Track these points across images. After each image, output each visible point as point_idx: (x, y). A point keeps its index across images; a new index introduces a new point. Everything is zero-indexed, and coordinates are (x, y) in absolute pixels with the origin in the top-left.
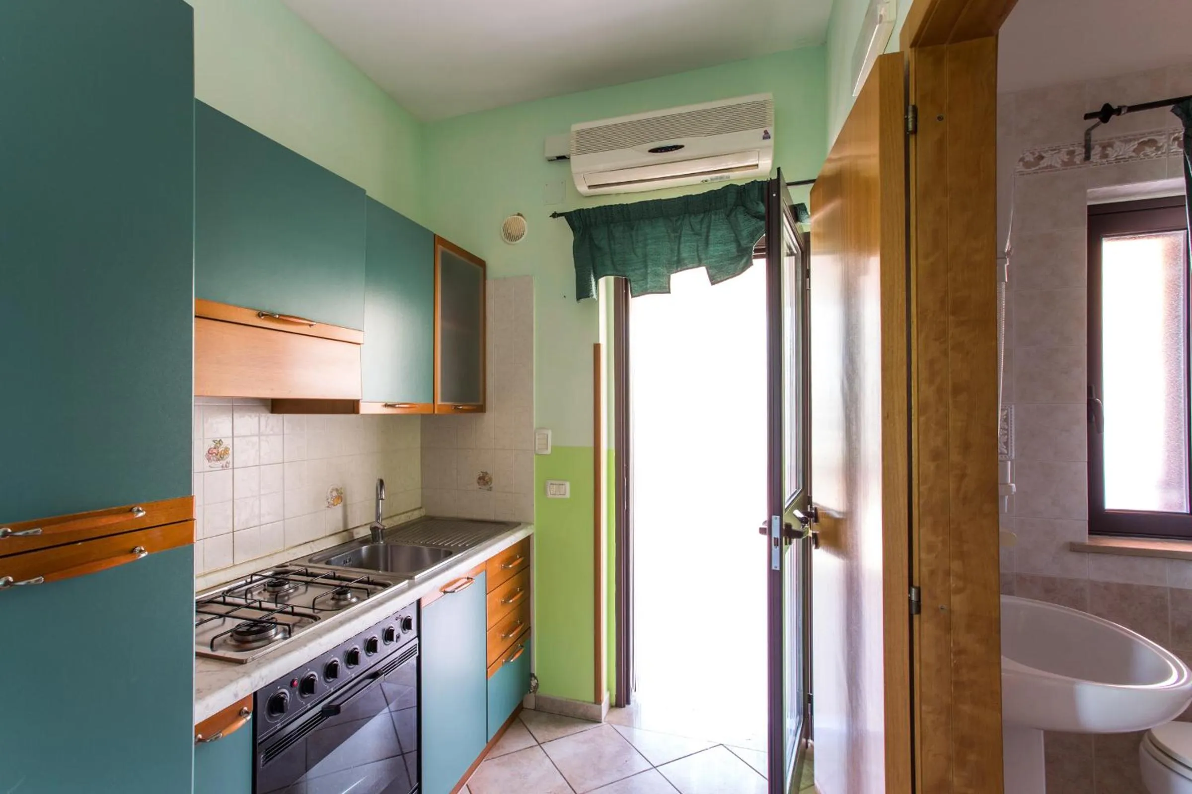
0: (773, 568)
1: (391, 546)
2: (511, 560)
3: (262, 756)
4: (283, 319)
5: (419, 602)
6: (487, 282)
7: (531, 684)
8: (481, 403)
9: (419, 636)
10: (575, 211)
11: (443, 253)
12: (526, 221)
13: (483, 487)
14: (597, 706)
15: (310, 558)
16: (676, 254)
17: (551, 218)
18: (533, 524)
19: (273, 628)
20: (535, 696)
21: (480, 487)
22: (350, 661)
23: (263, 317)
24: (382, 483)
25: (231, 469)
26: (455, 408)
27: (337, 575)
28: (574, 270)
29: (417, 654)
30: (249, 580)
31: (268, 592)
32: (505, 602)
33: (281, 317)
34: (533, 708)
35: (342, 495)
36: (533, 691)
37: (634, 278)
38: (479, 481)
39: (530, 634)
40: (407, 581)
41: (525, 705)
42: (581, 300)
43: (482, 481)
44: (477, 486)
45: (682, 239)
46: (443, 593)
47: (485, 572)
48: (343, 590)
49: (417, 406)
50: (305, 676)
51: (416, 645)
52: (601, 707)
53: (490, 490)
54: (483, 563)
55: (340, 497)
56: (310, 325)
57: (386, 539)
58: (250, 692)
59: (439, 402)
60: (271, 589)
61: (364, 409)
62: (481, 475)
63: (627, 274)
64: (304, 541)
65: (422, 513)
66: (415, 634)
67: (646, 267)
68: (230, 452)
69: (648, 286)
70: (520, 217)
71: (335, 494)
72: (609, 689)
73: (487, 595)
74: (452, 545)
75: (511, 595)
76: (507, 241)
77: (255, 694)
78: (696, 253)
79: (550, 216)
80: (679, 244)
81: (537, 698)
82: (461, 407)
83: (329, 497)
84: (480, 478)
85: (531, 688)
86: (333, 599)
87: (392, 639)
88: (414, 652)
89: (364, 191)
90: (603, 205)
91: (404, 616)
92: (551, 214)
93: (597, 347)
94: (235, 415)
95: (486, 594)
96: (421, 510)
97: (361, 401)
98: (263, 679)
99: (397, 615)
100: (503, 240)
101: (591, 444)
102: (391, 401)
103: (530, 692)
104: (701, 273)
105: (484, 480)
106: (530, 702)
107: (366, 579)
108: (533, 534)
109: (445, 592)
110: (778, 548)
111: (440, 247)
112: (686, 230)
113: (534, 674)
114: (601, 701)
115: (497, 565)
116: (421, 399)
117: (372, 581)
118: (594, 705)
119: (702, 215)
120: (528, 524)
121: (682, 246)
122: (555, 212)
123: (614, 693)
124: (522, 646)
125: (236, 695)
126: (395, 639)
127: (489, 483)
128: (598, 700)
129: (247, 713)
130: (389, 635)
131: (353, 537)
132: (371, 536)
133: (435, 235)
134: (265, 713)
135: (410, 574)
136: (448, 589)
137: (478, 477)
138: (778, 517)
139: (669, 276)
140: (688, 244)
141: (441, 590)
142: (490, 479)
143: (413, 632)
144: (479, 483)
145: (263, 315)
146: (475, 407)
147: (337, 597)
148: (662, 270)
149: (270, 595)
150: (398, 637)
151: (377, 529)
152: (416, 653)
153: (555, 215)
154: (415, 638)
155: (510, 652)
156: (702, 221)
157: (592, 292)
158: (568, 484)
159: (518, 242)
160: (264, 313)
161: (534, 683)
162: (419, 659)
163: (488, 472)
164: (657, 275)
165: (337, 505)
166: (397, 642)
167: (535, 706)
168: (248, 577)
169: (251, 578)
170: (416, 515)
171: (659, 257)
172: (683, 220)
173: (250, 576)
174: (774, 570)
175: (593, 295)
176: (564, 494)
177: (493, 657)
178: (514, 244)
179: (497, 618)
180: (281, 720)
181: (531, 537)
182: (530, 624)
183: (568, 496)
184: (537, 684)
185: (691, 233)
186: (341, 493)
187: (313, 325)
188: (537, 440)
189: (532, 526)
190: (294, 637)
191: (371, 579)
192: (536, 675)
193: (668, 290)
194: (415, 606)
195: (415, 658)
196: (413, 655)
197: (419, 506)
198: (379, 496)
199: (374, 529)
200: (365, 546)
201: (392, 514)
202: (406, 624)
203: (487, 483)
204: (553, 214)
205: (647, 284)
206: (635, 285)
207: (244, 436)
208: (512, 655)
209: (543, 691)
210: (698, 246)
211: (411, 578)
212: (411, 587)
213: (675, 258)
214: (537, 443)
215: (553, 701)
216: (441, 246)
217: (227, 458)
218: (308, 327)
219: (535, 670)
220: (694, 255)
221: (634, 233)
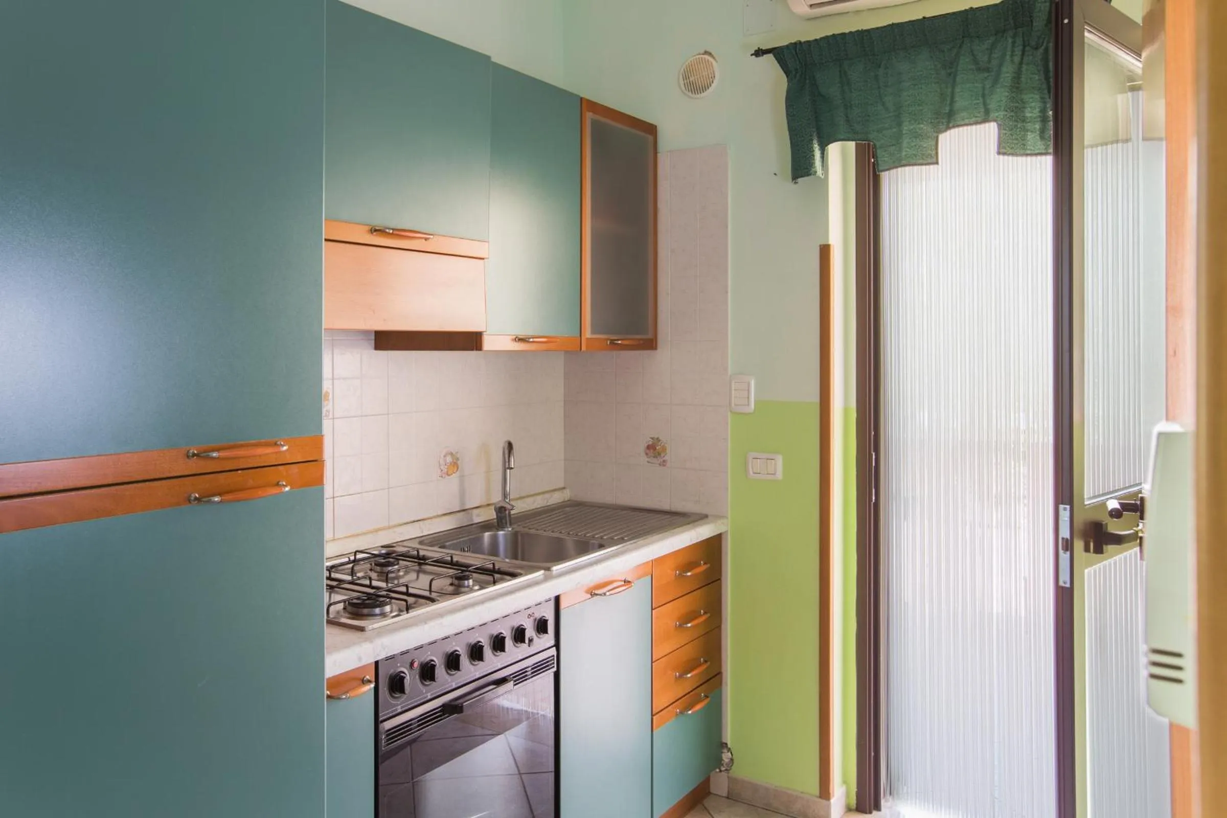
0: (1061, 583)
1: (522, 535)
2: (690, 566)
3: (383, 737)
4: (398, 233)
5: (557, 599)
6: (659, 155)
7: (721, 760)
8: (650, 336)
9: (557, 645)
10: (787, 46)
11: (594, 123)
12: (717, 62)
13: (655, 460)
14: (824, 802)
15: (422, 540)
16: (948, 102)
17: (754, 57)
18: (727, 518)
19: (389, 605)
20: (728, 777)
21: (649, 460)
22: (474, 656)
23: (375, 233)
24: (510, 446)
25: (331, 419)
26: (610, 343)
27: (455, 559)
28: (787, 133)
29: (555, 669)
30: (352, 558)
31: (376, 572)
32: (680, 625)
33: (395, 232)
34: (724, 795)
35: (459, 462)
36: (726, 770)
37: (882, 141)
38: (648, 451)
39: (720, 683)
40: (542, 572)
41: (713, 789)
42: (800, 180)
43: (652, 451)
44: (644, 459)
45: (958, 79)
46: (589, 596)
47: (650, 576)
48: (462, 575)
49: (558, 340)
50: (426, 659)
51: (553, 656)
52: (830, 803)
53: (664, 465)
54: (647, 562)
55: (454, 464)
56: (426, 239)
57: (515, 526)
58: (372, 660)
59: (588, 334)
60: (378, 569)
61: (489, 344)
62: (651, 443)
63: (871, 136)
64: (413, 519)
65: (566, 495)
66: (552, 642)
67: (900, 124)
68: (331, 397)
69: (904, 153)
70: (707, 57)
71: (449, 459)
72: (845, 782)
73: (653, 611)
74: (605, 537)
75: (691, 616)
76: (687, 92)
77: (377, 663)
78: (981, 100)
79: (752, 55)
80: (953, 87)
81: (732, 781)
82: (620, 342)
83: (442, 462)
84: (648, 447)
85: (723, 765)
86: (452, 584)
87: (523, 641)
88: (551, 664)
89: (489, 58)
90: (831, 34)
91: (538, 615)
92: (753, 52)
93: (825, 251)
94: (336, 351)
95: (652, 609)
96: (565, 491)
97: (485, 333)
98: (384, 649)
99: (529, 611)
100: (682, 91)
101: (816, 399)
102: (522, 333)
103: (721, 771)
104: (990, 131)
105: (654, 449)
106: (720, 784)
107: (491, 566)
108: (727, 532)
109: (593, 595)
110: (1068, 553)
111: (589, 116)
112: (965, 62)
113: (726, 744)
114: (829, 794)
115: (669, 572)
116: (563, 330)
117: (499, 569)
118: (820, 800)
119: (992, 39)
120: (719, 517)
121: (958, 90)
122: (759, 48)
123: (854, 789)
124: (706, 697)
125: (360, 659)
126: (527, 641)
127: (662, 455)
128: (825, 792)
129: (370, 681)
130: (519, 635)
131: (472, 520)
132: (495, 521)
133: (581, 99)
134: (385, 689)
135: (548, 565)
136: (597, 592)
137: (646, 445)
138: (1068, 507)
139: (937, 137)
140: (968, 85)
141: (587, 592)
142: (664, 449)
143: (548, 639)
144: (647, 454)
145: (376, 230)
146: (641, 342)
147: (456, 582)
148: (925, 127)
149: (378, 576)
150: (531, 640)
151: (503, 509)
152: (554, 667)
153: (759, 53)
154: (552, 647)
155: (689, 700)
156: (991, 49)
157: (815, 167)
158: (780, 460)
159: (703, 95)
160: (377, 228)
161: (726, 756)
162: (557, 676)
163: (660, 438)
164: (916, 135)
165: (452, 474)
166: (529, 646)
167: (728, 791)
168: (352, 554)
169: (355, 555)
170: (556, 498)
171: (921, 108)
172: (960, 47)
173: (353, 554)
174: (1063, 588)
175: (816, 172)
176: (774, 474)
177: (662, 701)
178: (698, 98)
179: (667, 648)
180: (403, 702)
181: (723, 536)
182: (720, 666)
183: (780, 475)
184: (732, 760)
185: (973, 67)
186: (458, 459)
187: (428, 239)
188: (733, 392)
189: (725, 521)
190: (413, 613)
191: (497, 567)
192: (729, 746)
193: (934, 160)
194: (552, 604)
195: (553, 674)
196: (549, 669)
197: (562, 485)
198: (507, 464)
199: (501, 510)
200: (488, 532)
201: (523, 494)
202: (541, 627)
203: (659, 454)
204: (756, 51)
205: (900, 150)
206: (884, 153)
207: (344, 379)
208: (690, 706)
209: (741, 771)
210: (984, 88)
211: (548, 569)
212: (546, 579)
213: (947, 109)
214: (733, 396)
215: (755, 788)
216: (591, 114)
217: (327, 405)
218: (424, 240)
219: (729, 737)
220: (978, 103)
221: (881, 72)
